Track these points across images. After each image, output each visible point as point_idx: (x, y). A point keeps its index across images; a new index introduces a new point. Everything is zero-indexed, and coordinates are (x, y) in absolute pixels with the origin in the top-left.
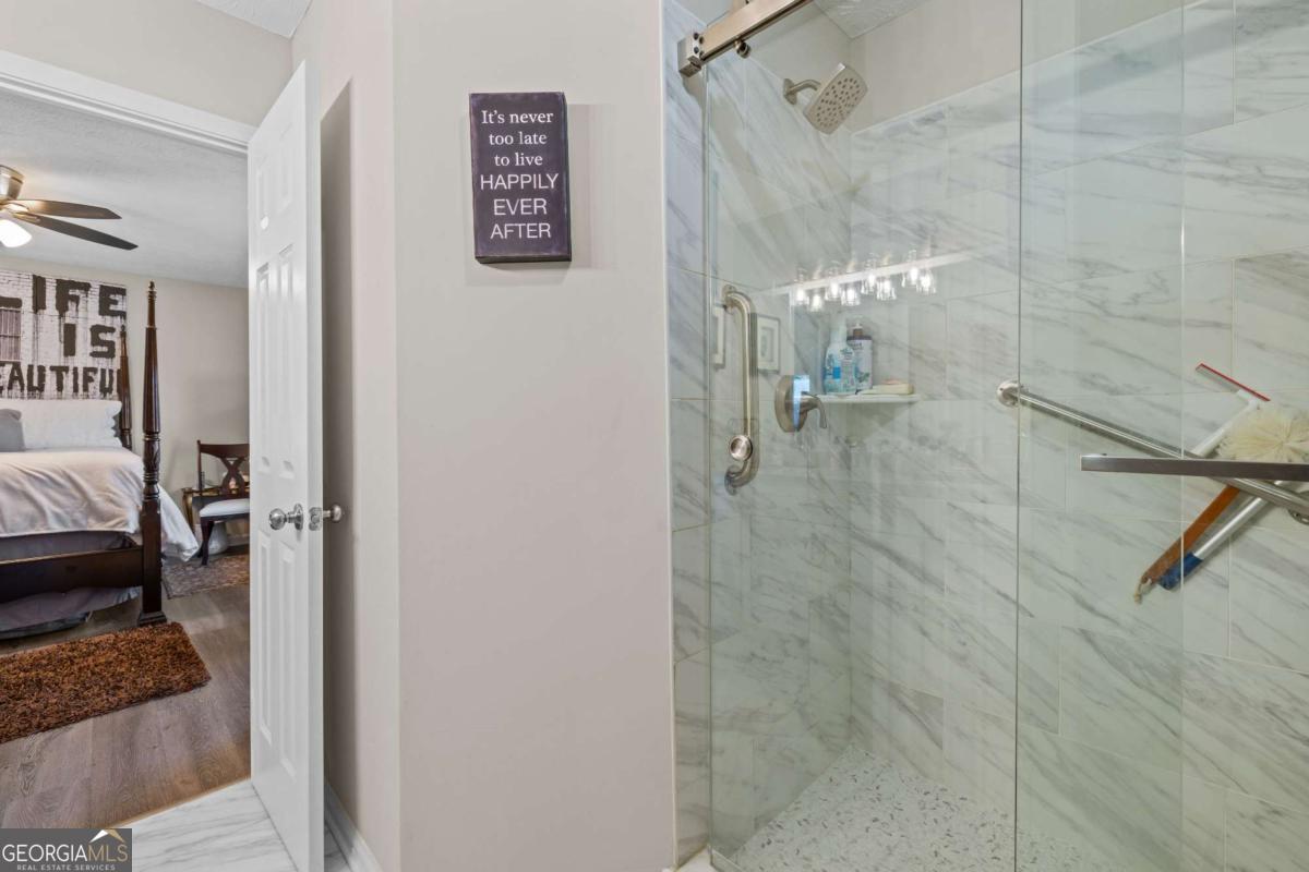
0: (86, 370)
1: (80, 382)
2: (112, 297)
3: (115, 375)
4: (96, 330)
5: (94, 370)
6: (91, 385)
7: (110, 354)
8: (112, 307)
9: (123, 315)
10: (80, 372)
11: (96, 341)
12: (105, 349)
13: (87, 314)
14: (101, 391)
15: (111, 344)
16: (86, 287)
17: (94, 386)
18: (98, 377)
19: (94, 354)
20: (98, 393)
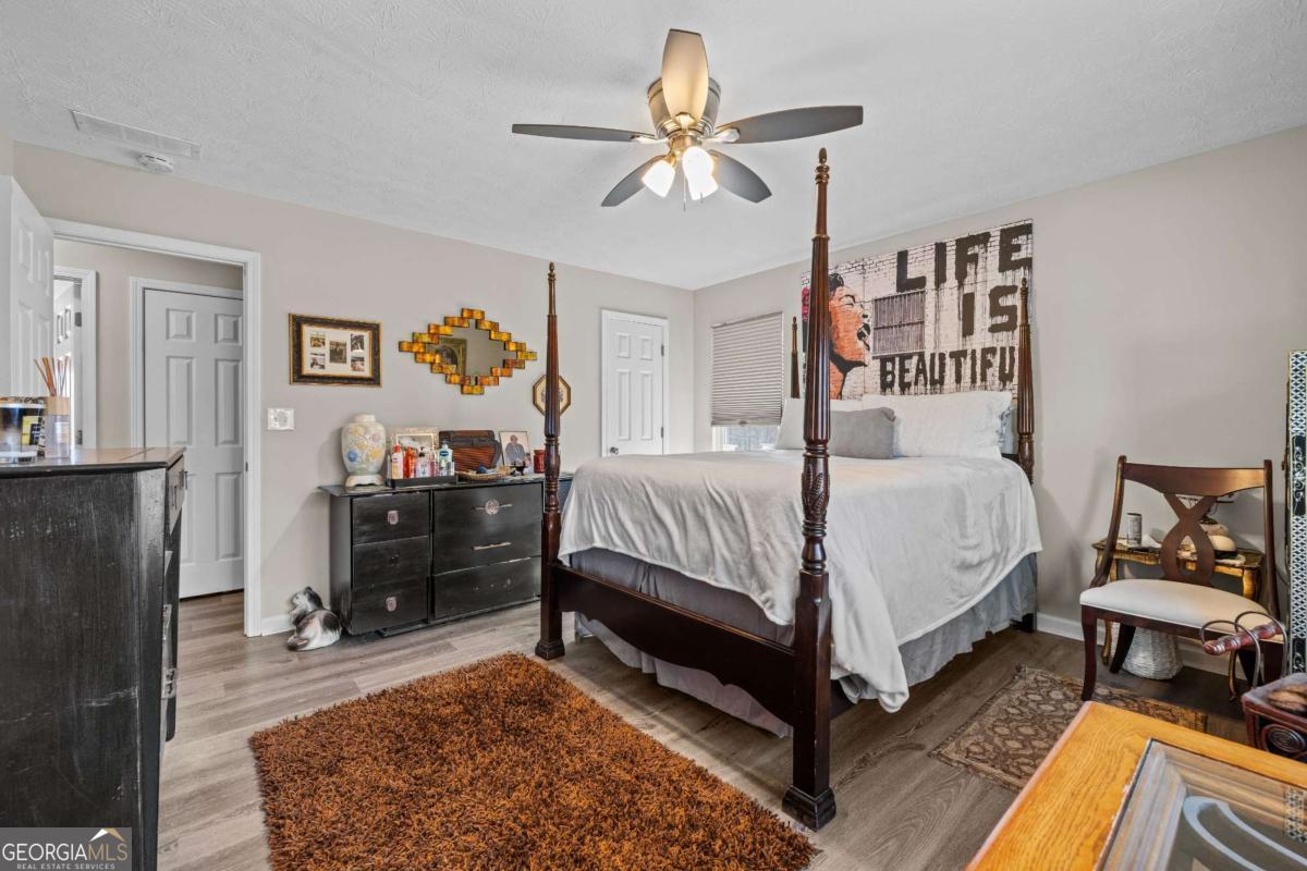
0: (985, 351)
1: (978, 370)
2: (1014, 241)
3: (1017, 356)
4: (998, 293)
5: (992, 351)
6: (989, 372)
7: (1010, 327)
8: (1015, 257)
9: (1027, 263)
10: (978, 355)
11: (996, 310)
12: (1005, 319)
13: (988, 274)
14: (1000, 378)
15: (1011, 310)
16: (984, 239)
17: (993, 373)
18: (996, 361)
19: (994, 329)
20: (997, 382)
